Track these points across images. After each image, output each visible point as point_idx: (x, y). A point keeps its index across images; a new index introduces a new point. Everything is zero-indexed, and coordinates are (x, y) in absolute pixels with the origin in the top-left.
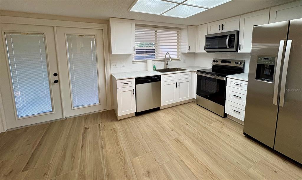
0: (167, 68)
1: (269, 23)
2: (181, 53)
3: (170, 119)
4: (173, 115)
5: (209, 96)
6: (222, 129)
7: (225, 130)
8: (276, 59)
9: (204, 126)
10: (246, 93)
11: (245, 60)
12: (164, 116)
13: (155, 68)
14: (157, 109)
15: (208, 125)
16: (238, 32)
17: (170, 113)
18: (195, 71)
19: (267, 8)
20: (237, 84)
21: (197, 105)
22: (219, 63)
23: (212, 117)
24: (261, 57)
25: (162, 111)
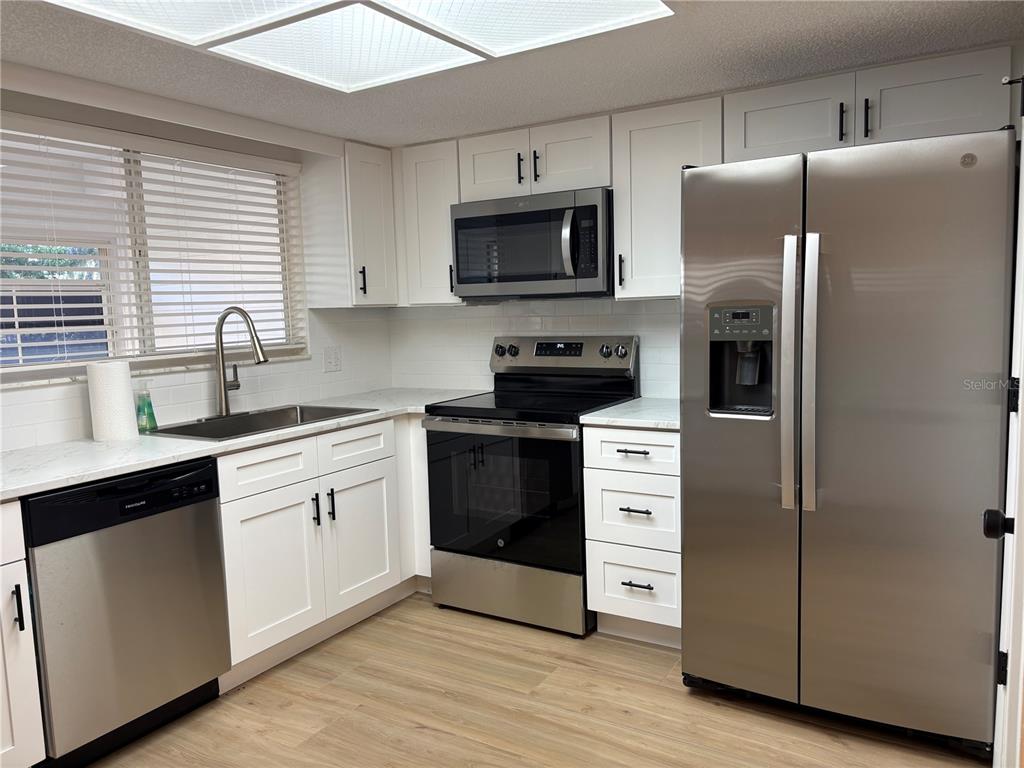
0: (233, 411)
1: (723, 162)
2: (310, 309)
3: (311, 728)
4: (317, 699)
5: (501, 543)
6: (593, 693)
7: (607, 692)
8: (775, 311)
9: (509, 707)
10: (675, 487)
11: (640, 334)
12: (261, 726)
13: (151, 416)
14: (206, 696)
15: (527, 692)
16: (609, 195)
17: (298, 694)
18: (411, 409)
19: (710, 95)
20: (629, 448)
21: (442, 607)
22: (528, 359)
23: (534, 651)
24: (723, 308)
25: (236, 698)
